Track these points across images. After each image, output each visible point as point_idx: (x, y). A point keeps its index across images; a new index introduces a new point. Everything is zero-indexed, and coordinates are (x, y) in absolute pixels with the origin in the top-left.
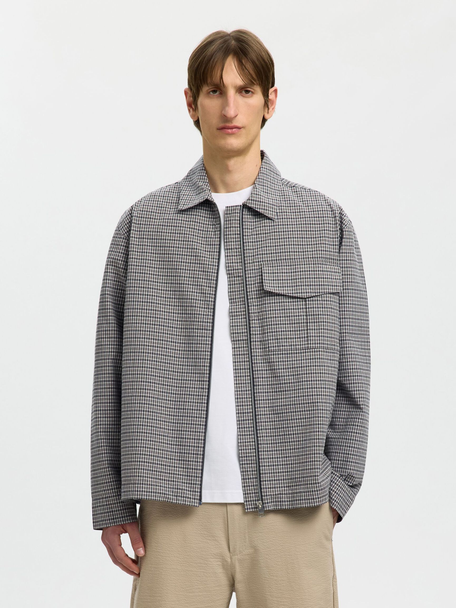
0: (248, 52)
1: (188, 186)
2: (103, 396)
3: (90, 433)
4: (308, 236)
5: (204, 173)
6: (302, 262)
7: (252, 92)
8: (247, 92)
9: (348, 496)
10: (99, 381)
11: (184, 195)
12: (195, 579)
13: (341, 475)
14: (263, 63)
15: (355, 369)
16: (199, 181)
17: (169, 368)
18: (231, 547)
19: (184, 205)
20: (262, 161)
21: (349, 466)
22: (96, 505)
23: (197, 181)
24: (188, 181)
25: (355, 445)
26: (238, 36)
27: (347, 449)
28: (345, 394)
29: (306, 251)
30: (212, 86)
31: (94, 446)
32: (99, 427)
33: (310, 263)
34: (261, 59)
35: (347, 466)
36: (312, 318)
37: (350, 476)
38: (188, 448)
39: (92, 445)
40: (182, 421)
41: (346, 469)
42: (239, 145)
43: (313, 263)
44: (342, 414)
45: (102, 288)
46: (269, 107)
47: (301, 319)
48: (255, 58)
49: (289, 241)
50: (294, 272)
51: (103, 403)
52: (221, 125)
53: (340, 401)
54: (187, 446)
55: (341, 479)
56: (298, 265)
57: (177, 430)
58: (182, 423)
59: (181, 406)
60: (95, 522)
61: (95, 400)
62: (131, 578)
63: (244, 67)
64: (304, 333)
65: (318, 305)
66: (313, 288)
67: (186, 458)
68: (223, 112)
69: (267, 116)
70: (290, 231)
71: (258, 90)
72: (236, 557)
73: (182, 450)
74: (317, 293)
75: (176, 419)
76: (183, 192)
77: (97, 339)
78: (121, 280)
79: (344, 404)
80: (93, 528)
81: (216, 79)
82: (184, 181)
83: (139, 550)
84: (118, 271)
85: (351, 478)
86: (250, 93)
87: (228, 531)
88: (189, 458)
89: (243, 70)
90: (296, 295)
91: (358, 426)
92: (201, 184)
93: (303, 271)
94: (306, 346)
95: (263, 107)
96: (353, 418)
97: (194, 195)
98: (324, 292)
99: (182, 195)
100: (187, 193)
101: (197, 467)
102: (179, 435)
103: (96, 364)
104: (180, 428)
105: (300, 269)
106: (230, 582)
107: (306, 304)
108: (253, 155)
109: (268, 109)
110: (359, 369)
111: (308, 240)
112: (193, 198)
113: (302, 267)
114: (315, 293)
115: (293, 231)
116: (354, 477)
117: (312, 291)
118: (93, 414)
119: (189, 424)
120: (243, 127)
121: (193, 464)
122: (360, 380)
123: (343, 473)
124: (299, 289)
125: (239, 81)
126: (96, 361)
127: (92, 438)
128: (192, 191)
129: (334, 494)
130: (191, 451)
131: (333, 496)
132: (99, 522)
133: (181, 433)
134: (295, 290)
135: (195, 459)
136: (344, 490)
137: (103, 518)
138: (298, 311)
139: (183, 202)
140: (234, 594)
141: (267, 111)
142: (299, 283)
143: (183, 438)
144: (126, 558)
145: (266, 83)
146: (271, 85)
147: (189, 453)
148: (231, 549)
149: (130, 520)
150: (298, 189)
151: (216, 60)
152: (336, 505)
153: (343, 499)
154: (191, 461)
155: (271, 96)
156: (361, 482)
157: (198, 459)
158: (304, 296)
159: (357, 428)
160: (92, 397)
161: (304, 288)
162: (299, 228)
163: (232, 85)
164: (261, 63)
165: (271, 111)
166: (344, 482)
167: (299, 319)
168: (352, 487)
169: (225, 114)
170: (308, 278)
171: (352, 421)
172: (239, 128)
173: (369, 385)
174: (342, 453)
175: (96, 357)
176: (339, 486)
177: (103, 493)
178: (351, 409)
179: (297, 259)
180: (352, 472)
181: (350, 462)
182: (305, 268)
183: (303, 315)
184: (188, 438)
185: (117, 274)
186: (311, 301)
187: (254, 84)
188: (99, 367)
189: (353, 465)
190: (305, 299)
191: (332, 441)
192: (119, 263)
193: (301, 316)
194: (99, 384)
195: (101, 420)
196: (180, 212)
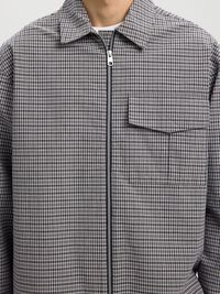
1: (66, 18)
11: (64, 27)
19: (66, 38)
23: (76, 13)
24: (65, 12)
49: (157, 72)
50: (160, 105)
64: (165, 167)
65: (181, 140)
66: (177, 123)
74: (182, 128)
76: (62, 25)
90: (160, 129)
92: (80, 16)
100: (67, 25)
107: (169, 139)
114: (179, 128)
117: (176, 126)
124: (164, 123)
128: (72, 23)
134: (159, 125)
138: (161, 145)
139: (64, 35)
142: (164, 117)
158: (168, 130)
161: (169, 123)
162: (169, 59)
167: (161, 153)
170: (173, 112)
182: (171, 102)
186: (174, 136)
190: (168, 134)
193: (163, 150)
196: (60, 45)
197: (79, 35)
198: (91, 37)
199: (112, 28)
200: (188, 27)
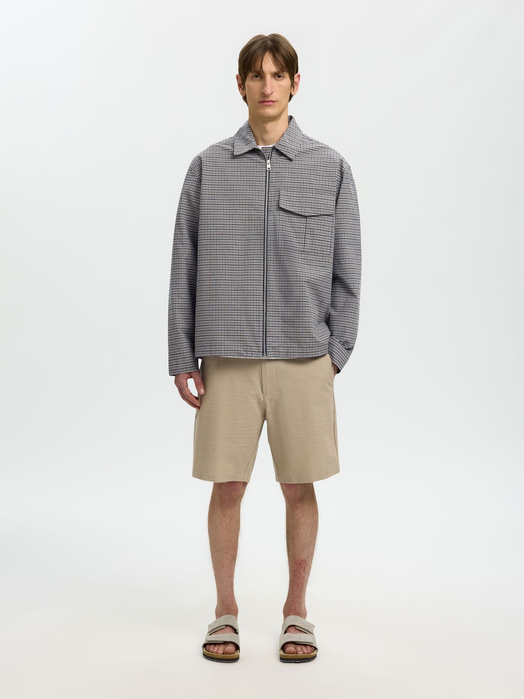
0: (280, 49)
1: (239, 139)
2: (177, 284)
3: (168, 309)
4: (314, 174)
5: (249, 130)
6: (308, 191)
7: (283, 77)
8: (279, 76)
9: (345, 356)
10: (175, 274)
11: (237, 145)
12: (239, 411)
13: (340, 341)
14: (290, 57)
15: (351, 268)
16: (247, 136)
17: (235, 263)
18: (263, 389)
19: (237, 152)
20: (289, 123)
21: (346, 335)
22: (172, 359)
23: (246, 136)
24: (238, 136)
25: (350, 321)
26: (273, 38)
27: (345, 324)
28: (344, 286)
29: (311, 184)
30: (255, 73)
31: (170, 319)
32: (174, 306)
33: (313, 192)
34: (288, 54)
35: (344, 335)
36: (309, 231)
37: (347, 342)
38: (253, 317)
39: (169, 318)
40: (247, 298)
41: (344, 337)
42: (274, 113)
43: (315, 192)
44: (342, 299)
45: (178, 209)
46: (295, 87)
47: (302, 230)
48: (285, 54)
49: (301, 175)
50: (301, 197)
51: (177, 289)
52: (262, 100)
53: (340, 290)
54: (252, 315)
55: (340, 344)
56: (305, 192)
57: (244, 305)
58: (247, 300)
59: (246, 288)
60: (171, 370)
61: (172, 287)
62: (194, 410)
63: (277, 60)
64: (303, 240)
65: (314, 222)
66: (313, 210)
67: (252, 324)
68: (263, 91)
69: (293, 93)
70: (303, 169)
71: (287, 75)
72: (267, 396)
73: (249, 318)
74: (316, 213)
75: (242, 297)
76: (236, 143)
77: (173, 245)
78: (191, 204)
79: (343, 292)
80: (169, 374)
81: (258, 68)
82: (236, 136)
83: (200, 390)
84: (189, 198)
85: (347, 343)
86: (282, 77)
87: (262, 379)
88: (253, 324)
89: (276, 62)
90: (301, 213)
91: (352, 307)
92: (248, 137)
93: (307, 197)
94: (303, 249)
95: (290, 87)
96: (349, 302)
97: (244, 145)
98: (320, 214)
99: (235, 145)
100: (239, 144)
101: (259, 329)
102: (246, 308)
103: (172, 262)
104: (245, 303)
105: (306, 195)
106: (263, 414)
107: (307, 220)
108: (284, 119)
109: (294, 88)
110: (353, 268)
111: (314, 176)
112: (244, 147)
113: (308, 195)
114: (314, 213)
115: (304, 169)
116: (349, 343)
117: (312, 212)
118: (170, 296)
119: (252, 300)
120: (276, 101)
121: (256, 328)
122: (354, 276)
123: (342, 339)
124: (303, 209)
125: (274, 69)
126: (172, 259)
127: (169, 313)
128: (242, 142)
129: (335, 354)
130: (255, 319)
131: (334, 356)
132: (173, 370)
133: (247, 307)
134: (300, 210)
135: (258, 324)
136: (342, 352)
137: (176, 368)
138: (301, 225)
139: (236, 150)
140: (265, 421)
141: (293, 90)
142: (304, 205)
143: (249, 310)
144: (191, 396)
145: (292, 70)
146: (295, 72)
147: (253, 321)
148: (264, 391)
149: (195, 370)
150: (314, 142)
151: (258, 55)
152: (336, 361)
153: (341, 358)
154: (255, 326)
155: (296, 80)
156: (354, 346)
157: (259, 324)
158: (306, 214)
159: (352, 309)
160: (169, 285)
161: (306, 209)
162: (309, 168)
163: (269, 72)
164: (288, 56)
165: (296, 90)
166: (342, 346)
167: (300, 230)
168: (347, 349)
169: (264, 92)
170: (310, 203)
171: (349, 304)
172: (274, 102)
173: (360, 279)
174: (341, 326)
175: (173, 257)
176: (339, 349)
177: (176, 351)
178: (348, 296)
179: (305, 188)
180: (348, 339)
181: (346, 332)
182: (309, 196)
183: (304, 228)
184: (252, 310)
185: (189, 200)
186: (310, 219)
187: (285, 71)
188: (175, 264)
189: (349, 335)
190: (306, 217)
191: (335, 317)
192: (190, 192)
193: (302, 228)
194: (175, 276)
195: (175, 300)
196: (234, 157)
197: (247, 150)
198: (255, 151)
199: (271, 146)
200: (324, 148)
